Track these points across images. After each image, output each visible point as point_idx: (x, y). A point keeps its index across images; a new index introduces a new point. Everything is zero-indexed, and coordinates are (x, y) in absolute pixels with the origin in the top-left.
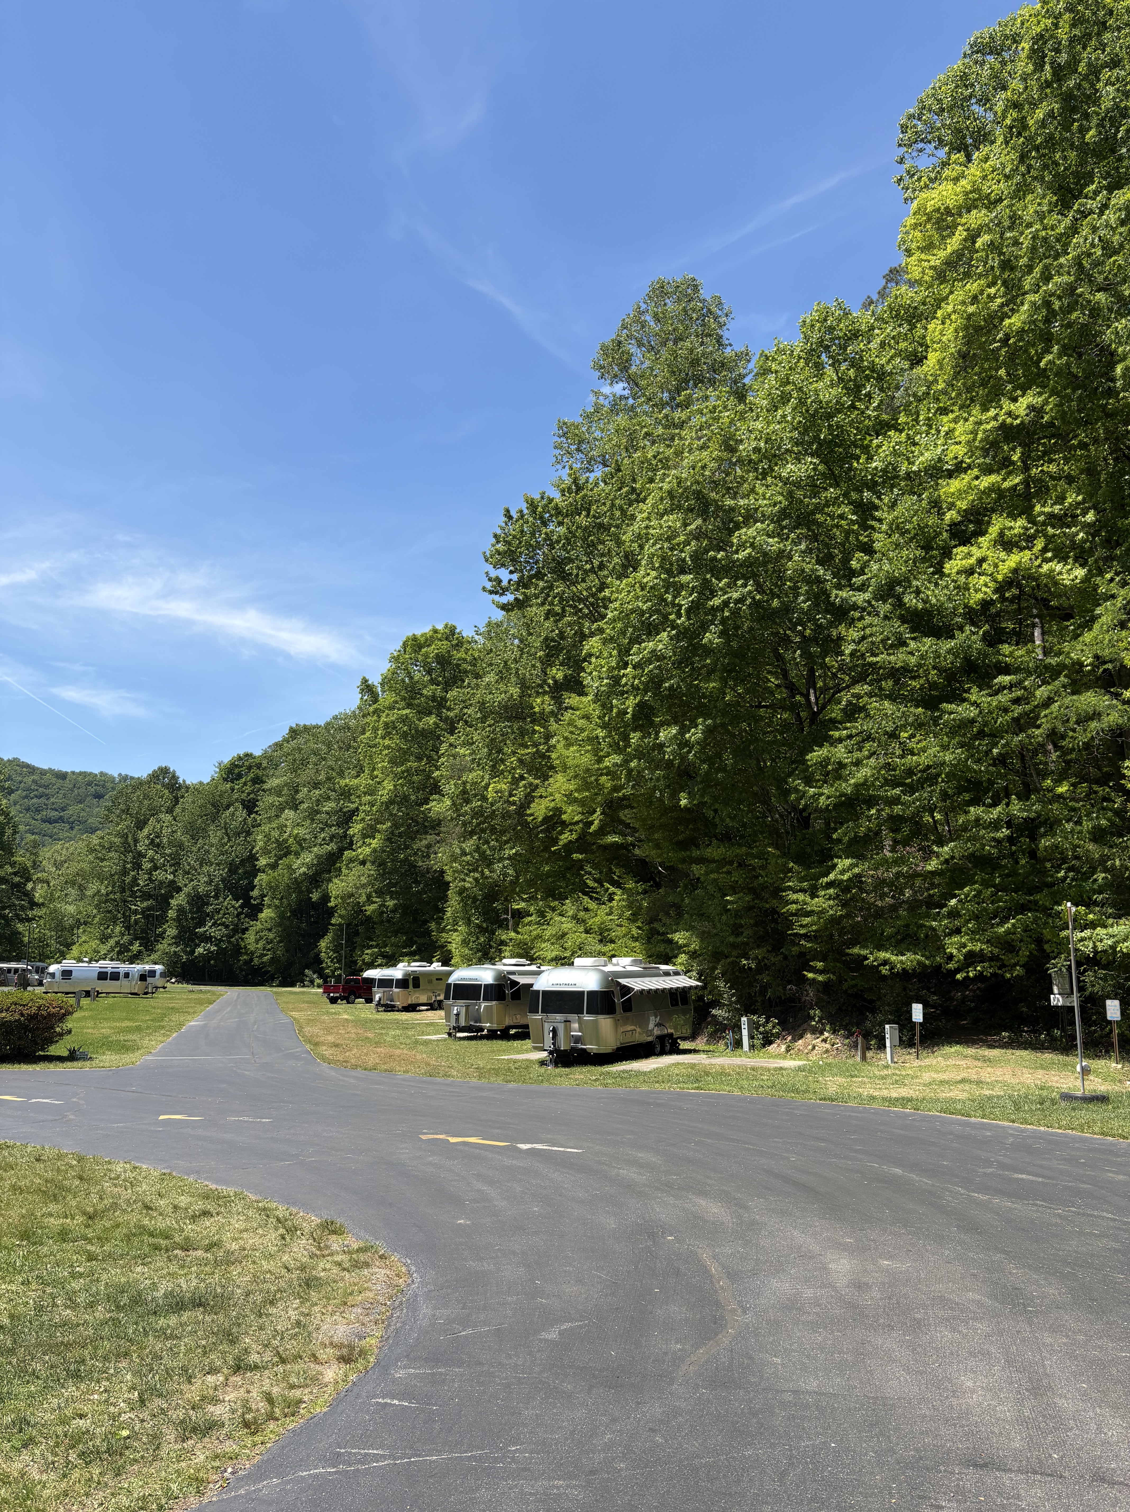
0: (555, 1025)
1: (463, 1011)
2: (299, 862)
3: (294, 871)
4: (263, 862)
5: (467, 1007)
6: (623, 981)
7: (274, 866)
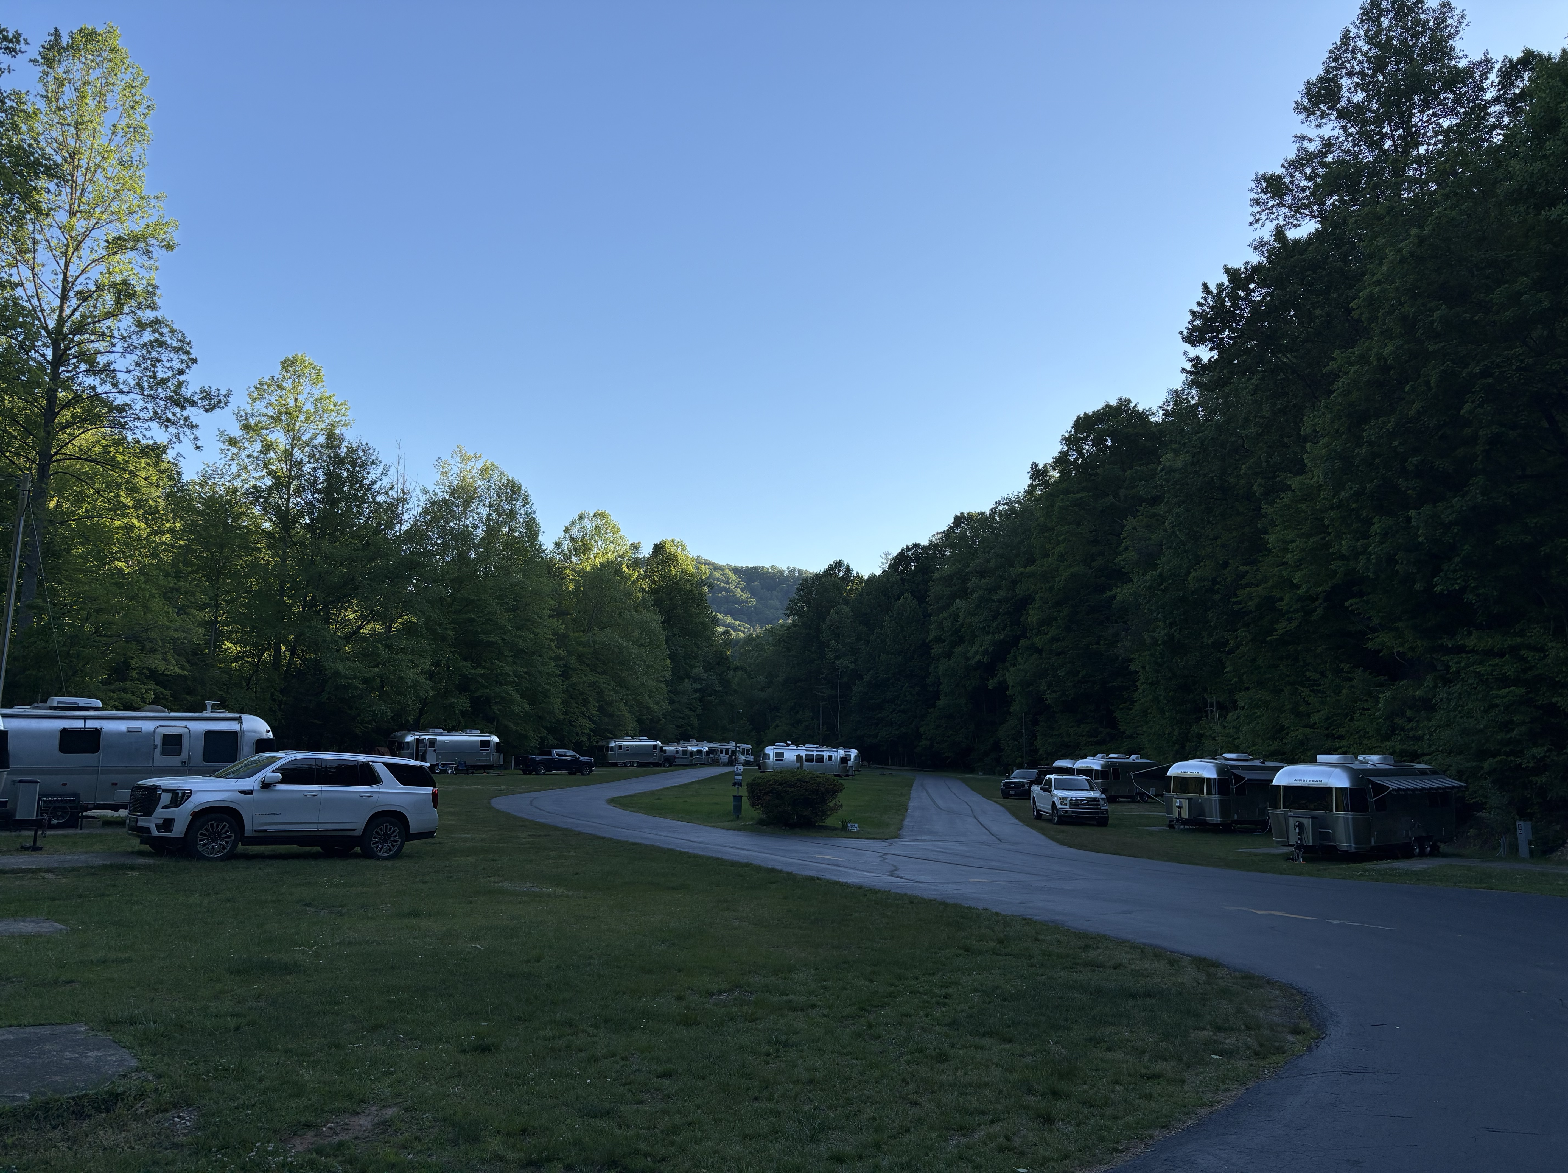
0: (1301, 820)
1: (1185, 803)
2: (974, 649)
3: (968, 659)
4: (937, 650)
5: (1189, 799)
6: (1377, 780)
7: (949, 655)
